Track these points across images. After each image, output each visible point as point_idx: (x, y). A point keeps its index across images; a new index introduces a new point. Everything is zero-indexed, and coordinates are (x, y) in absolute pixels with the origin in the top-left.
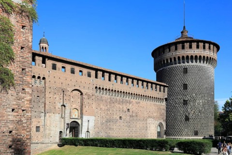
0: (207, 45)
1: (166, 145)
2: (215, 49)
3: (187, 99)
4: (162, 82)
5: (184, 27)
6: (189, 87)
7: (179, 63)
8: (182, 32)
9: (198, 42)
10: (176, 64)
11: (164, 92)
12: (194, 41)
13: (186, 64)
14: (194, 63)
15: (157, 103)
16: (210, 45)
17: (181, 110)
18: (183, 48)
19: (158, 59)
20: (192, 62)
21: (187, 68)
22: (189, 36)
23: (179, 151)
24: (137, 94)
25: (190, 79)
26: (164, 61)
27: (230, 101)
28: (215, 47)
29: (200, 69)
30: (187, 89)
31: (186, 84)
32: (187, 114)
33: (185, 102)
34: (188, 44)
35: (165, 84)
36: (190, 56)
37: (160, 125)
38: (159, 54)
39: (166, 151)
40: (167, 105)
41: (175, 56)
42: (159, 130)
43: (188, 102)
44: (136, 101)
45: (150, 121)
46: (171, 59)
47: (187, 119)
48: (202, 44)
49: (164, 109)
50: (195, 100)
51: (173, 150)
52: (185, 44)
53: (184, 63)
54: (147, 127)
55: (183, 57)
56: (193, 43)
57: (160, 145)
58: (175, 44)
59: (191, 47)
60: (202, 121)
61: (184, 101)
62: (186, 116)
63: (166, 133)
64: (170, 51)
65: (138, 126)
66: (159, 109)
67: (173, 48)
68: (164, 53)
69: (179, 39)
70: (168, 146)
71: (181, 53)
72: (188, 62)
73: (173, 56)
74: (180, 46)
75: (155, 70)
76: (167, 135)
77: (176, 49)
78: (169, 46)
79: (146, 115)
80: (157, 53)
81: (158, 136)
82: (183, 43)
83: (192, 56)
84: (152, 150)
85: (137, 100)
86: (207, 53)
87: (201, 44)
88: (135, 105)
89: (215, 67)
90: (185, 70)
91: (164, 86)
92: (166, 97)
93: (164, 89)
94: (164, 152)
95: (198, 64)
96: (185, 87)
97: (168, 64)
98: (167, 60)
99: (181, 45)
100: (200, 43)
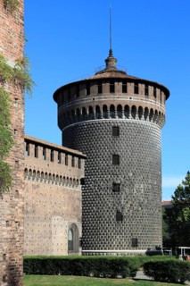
0: (151, 89)
1: (125, 267)
2: (163, 96)
3: (119, 182)
4: (74, 149)
5: (111, 51)
6: (122, 161)
7: (106, 117)
8: (107, 61)
9: (137, 82)
10: (99, 117)
11: (79, 167)
12: (130, 80)
13: (117, 119)
14: (131, 119)
15: (68, 188)
16: (155, 89)
17: (109, 200)
18: (112, 90)
19: (67, 106)
20: (127, 117)
21: (118, 127)
22: (119, 69)
23: (146, 277)
24: (34, 171)
25: (123, 147)
26: (78, 110)
27: (184, 186)
28: (163, 93)
29: (140, 130)
30: (118, 163)
31: (118, 156)
32: (119, 208)
33: (116, 188)
34: (121, 84)
35: (81, 153)
36: (123, 106)
37: (73, 228)
38: (69, 98)
39: (124, 277)
40: (84, 192)
41: (98, 104)
42: (71, 239)
43: (121, 187)
44: (33, 183)
45: (56, 220)
46: (91, 108)
47: (120, 217)
48: (144, 86)
49: (78, 199)
50: (132, 184)
51: (135, 275)
52: (116, 84)
53: (113, 117)
54: (51, 232)
55: (112, 106)
56: (128, 84)
57: (113, 268)
58: (99, 82)
59: (125, 90)
60: (145, 222)
61: (114, 184)
62: (118, 212)
63: (84, 244)
64: (88, 93)
65: (36, 231)
66: (71, 198)
67: (94, 88)
68: (78, 96)
69: (102, 72)
70: (128, 269)
71: (108, 99)
72: (120, 117)
73: (96, 104)
74: (106, 86)
75: (61, 125)
76: (84, 248)
77: (100, 91)
78: (87, 84)
79: (49, 209)
80: (65, 95)
81: (69, 249)
82: (112, 81)
83: (127, 107)
84: (98, 277)
85: (35, 182)
86: (151, 103)
87: (142, 87)
88: (31, 190)
89: (161, 127)
90: (116, 131)
91: (80, 157)
92: (83, 176)
93: (79, 163)
94: (119, 280)
95: (137, 120)
96: (116, 159)
97: (85, 117)
98: (84, 109)
99: (108, 84)
100: (140, 85)
